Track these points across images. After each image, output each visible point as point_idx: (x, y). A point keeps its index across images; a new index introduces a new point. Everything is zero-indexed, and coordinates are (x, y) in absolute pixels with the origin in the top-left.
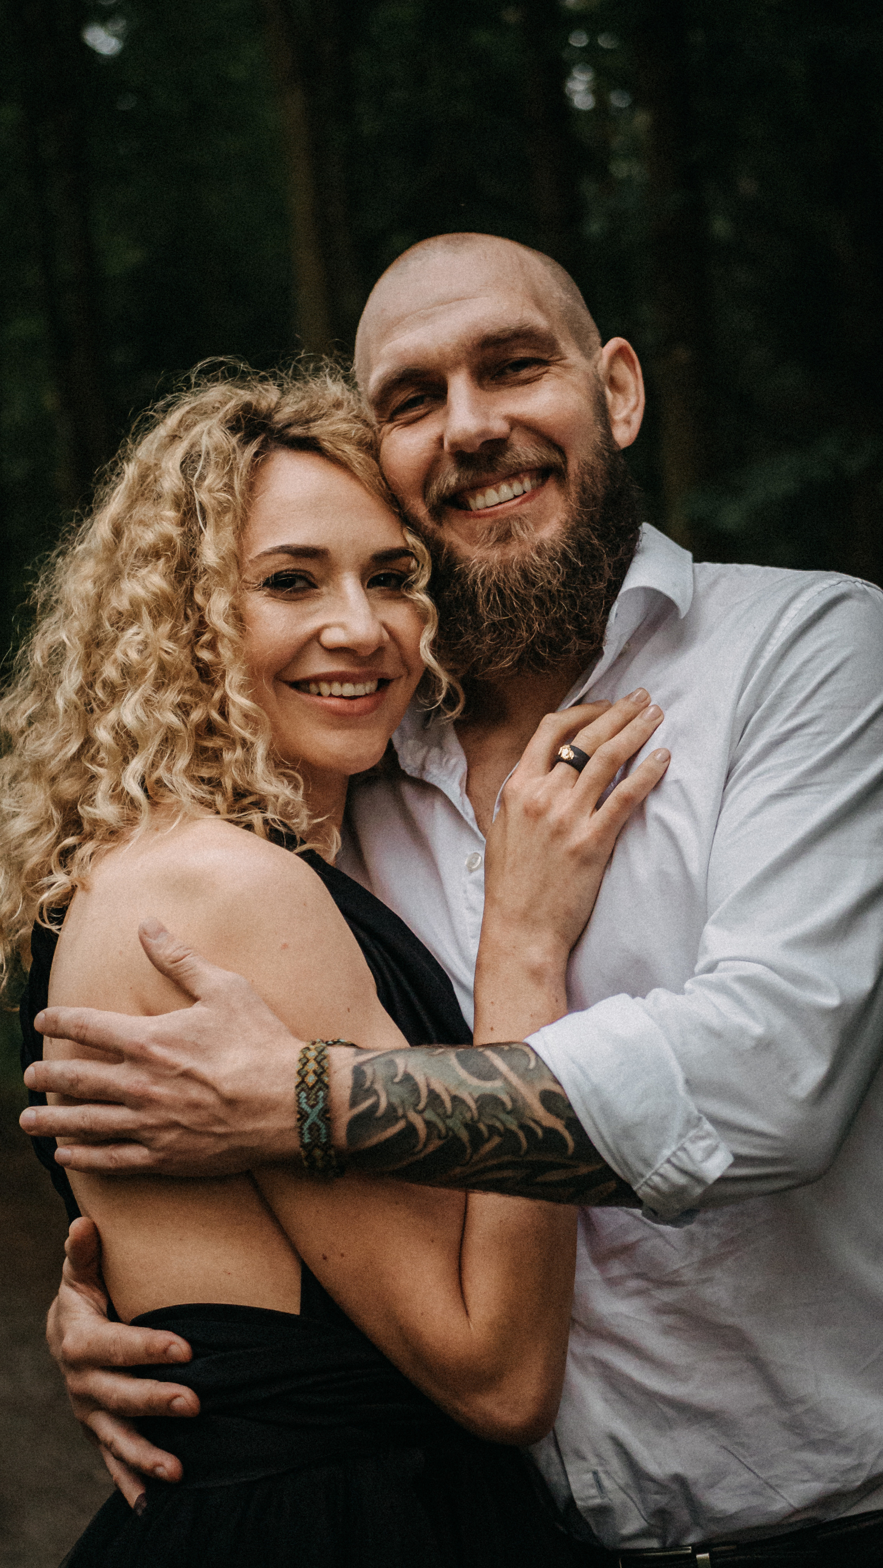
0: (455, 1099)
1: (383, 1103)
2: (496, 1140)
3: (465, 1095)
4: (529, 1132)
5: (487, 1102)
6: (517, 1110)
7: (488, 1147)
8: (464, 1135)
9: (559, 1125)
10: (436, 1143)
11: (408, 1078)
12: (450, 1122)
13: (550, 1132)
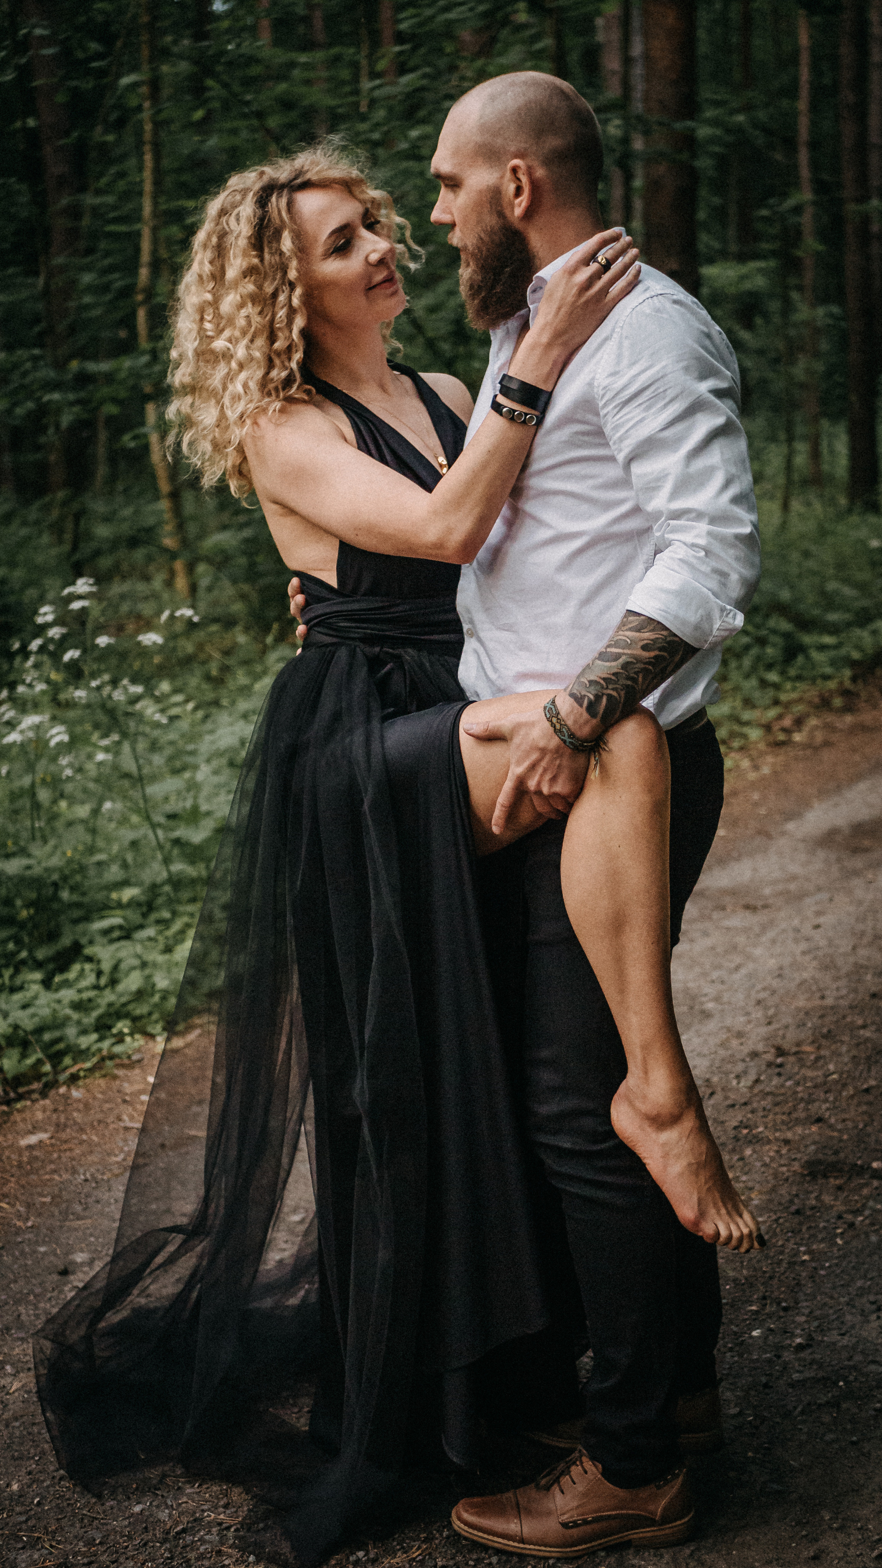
0: (614, 674)
1: (592, 697)
2: (641, 676)
3: (616, 670)
4: (649, 663)
5: (626, 666)
6: (638, 660)
7: (640, 679)
8: (629, 683)
9: (657, 653)
10: (623, 693)
11: (591, 682)
12: (620, 682)
13: (656, 657)
